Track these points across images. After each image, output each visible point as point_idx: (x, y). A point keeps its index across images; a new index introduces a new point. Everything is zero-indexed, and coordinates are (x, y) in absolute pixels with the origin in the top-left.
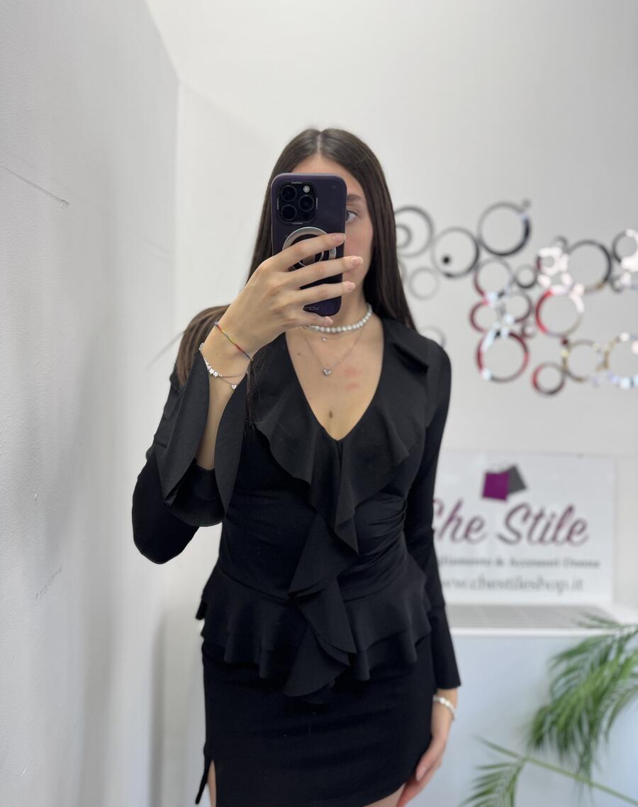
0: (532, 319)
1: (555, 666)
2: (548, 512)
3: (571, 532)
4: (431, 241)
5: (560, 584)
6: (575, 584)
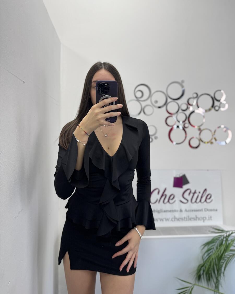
0: (187, 121)
1: (203, 248)
2: (197, 192)
3: (206, 198)
4: (150, 96)
5: (204, 218)
6: (209, 218)
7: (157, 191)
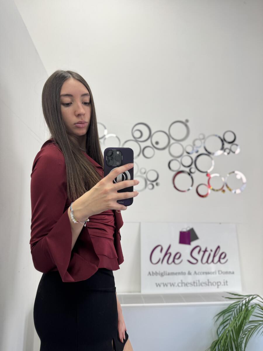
0: (193, 166)
1: (218, 319)
2: (209, 249)
3: (220, 258)
4: (150, 136)
5: (218, 282)
6: (224, 282)
7: (159, 248)
